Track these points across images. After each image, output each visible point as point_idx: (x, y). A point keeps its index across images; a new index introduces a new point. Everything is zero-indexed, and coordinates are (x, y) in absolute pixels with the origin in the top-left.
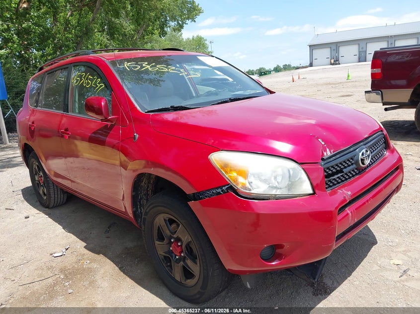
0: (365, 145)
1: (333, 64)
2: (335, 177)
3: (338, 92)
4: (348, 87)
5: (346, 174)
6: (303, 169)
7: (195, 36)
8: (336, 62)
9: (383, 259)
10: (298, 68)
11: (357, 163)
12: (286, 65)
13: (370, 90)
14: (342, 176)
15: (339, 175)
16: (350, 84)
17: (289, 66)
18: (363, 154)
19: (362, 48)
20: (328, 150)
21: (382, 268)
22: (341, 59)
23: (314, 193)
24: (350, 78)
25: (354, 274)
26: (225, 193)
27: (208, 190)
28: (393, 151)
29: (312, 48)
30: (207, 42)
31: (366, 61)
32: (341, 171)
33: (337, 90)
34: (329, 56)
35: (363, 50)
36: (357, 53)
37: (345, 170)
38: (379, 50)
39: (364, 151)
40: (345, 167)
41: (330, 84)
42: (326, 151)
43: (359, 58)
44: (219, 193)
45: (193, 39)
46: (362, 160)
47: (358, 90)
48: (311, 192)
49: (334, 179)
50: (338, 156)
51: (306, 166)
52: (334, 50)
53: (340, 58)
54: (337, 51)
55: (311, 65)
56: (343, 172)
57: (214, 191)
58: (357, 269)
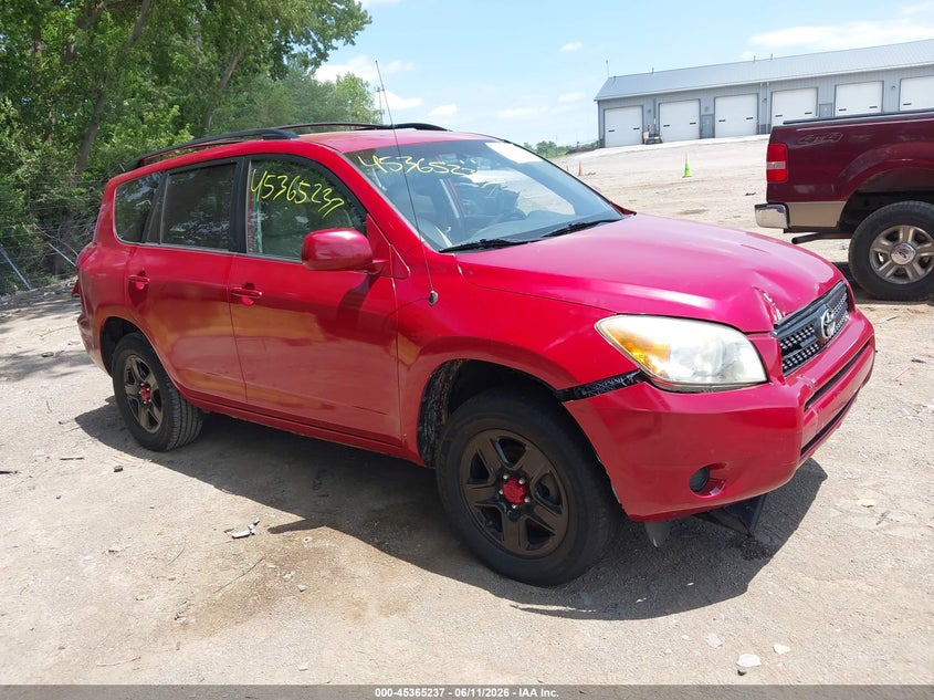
0: (826, 303)
1: (648, 143)
2: (791, 355)
3: (675, 204)
4: (691, 194)
5: (805, 351)
6: (752, 342)
7: (343, 76)
8: (653, 138)
9: (843, 500)
10: (571, 151)
11: (818, 333)
12: (544, 143)
13: (766, 202)
14: (800, 354)
15: (796, 352)
16: (694, 186)
17: (551, 145)
18: (826, 319)
19: (707, 109)
20: (778, 311)
21: (845, 513)
22: (664, 132)
23: (768, 380)
24: (690, 173)
25: (803, 524)
26: (631, 384)
27: (599, 381)
28: (860, 317)
29: (602, 108)
30: (370, 89)
31: (714, 137)
32: (797, 347)
33: (670, 201)
34: (639, 125)
35: (709, 113)
36: (696, 120)
37: (802, 344)
38: (782, 124)
39: (826, 313)
40: (804, 340)
41: (650, 186)
42: (775, 313)
43: (701, 131)
44: (621, 386)
45: (338, 82)
46: (825, 327)
47: (713, 199)
48: (763, 378)
49: (790, 359)
50: (794, 321)
51: (755, 338)
52: (649, 111)
53: (662, 128)
54: (656, 114)
55: (601, 144)
56: (800, 348)
57: (612, 383)
58: (805, 517)
